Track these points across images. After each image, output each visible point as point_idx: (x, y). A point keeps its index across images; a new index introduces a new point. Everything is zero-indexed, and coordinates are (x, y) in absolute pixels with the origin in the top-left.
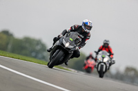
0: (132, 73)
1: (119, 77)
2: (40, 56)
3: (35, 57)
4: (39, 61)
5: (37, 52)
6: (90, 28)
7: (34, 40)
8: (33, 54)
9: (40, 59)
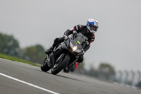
0: (106, 70)
1: (93, 73)
2: (12, 52)
3: (7, 53)
4: (11, 57)
5: (10, 48)
6: (95, 28)
7: (6, 36)
8: (6, 50)
9: (12, 55)
